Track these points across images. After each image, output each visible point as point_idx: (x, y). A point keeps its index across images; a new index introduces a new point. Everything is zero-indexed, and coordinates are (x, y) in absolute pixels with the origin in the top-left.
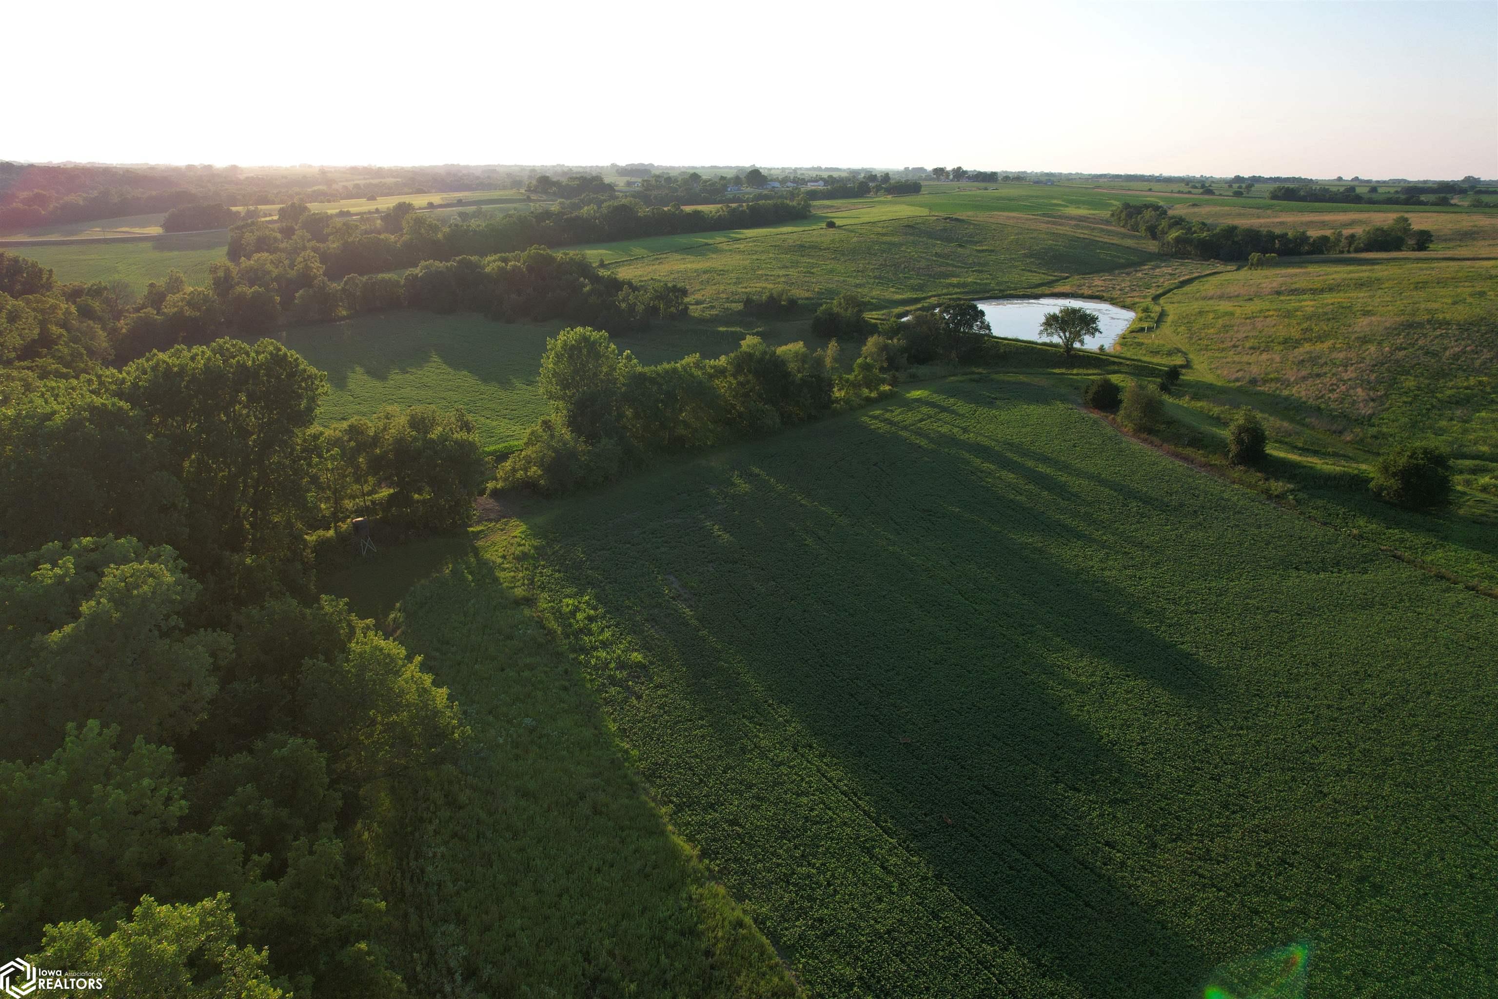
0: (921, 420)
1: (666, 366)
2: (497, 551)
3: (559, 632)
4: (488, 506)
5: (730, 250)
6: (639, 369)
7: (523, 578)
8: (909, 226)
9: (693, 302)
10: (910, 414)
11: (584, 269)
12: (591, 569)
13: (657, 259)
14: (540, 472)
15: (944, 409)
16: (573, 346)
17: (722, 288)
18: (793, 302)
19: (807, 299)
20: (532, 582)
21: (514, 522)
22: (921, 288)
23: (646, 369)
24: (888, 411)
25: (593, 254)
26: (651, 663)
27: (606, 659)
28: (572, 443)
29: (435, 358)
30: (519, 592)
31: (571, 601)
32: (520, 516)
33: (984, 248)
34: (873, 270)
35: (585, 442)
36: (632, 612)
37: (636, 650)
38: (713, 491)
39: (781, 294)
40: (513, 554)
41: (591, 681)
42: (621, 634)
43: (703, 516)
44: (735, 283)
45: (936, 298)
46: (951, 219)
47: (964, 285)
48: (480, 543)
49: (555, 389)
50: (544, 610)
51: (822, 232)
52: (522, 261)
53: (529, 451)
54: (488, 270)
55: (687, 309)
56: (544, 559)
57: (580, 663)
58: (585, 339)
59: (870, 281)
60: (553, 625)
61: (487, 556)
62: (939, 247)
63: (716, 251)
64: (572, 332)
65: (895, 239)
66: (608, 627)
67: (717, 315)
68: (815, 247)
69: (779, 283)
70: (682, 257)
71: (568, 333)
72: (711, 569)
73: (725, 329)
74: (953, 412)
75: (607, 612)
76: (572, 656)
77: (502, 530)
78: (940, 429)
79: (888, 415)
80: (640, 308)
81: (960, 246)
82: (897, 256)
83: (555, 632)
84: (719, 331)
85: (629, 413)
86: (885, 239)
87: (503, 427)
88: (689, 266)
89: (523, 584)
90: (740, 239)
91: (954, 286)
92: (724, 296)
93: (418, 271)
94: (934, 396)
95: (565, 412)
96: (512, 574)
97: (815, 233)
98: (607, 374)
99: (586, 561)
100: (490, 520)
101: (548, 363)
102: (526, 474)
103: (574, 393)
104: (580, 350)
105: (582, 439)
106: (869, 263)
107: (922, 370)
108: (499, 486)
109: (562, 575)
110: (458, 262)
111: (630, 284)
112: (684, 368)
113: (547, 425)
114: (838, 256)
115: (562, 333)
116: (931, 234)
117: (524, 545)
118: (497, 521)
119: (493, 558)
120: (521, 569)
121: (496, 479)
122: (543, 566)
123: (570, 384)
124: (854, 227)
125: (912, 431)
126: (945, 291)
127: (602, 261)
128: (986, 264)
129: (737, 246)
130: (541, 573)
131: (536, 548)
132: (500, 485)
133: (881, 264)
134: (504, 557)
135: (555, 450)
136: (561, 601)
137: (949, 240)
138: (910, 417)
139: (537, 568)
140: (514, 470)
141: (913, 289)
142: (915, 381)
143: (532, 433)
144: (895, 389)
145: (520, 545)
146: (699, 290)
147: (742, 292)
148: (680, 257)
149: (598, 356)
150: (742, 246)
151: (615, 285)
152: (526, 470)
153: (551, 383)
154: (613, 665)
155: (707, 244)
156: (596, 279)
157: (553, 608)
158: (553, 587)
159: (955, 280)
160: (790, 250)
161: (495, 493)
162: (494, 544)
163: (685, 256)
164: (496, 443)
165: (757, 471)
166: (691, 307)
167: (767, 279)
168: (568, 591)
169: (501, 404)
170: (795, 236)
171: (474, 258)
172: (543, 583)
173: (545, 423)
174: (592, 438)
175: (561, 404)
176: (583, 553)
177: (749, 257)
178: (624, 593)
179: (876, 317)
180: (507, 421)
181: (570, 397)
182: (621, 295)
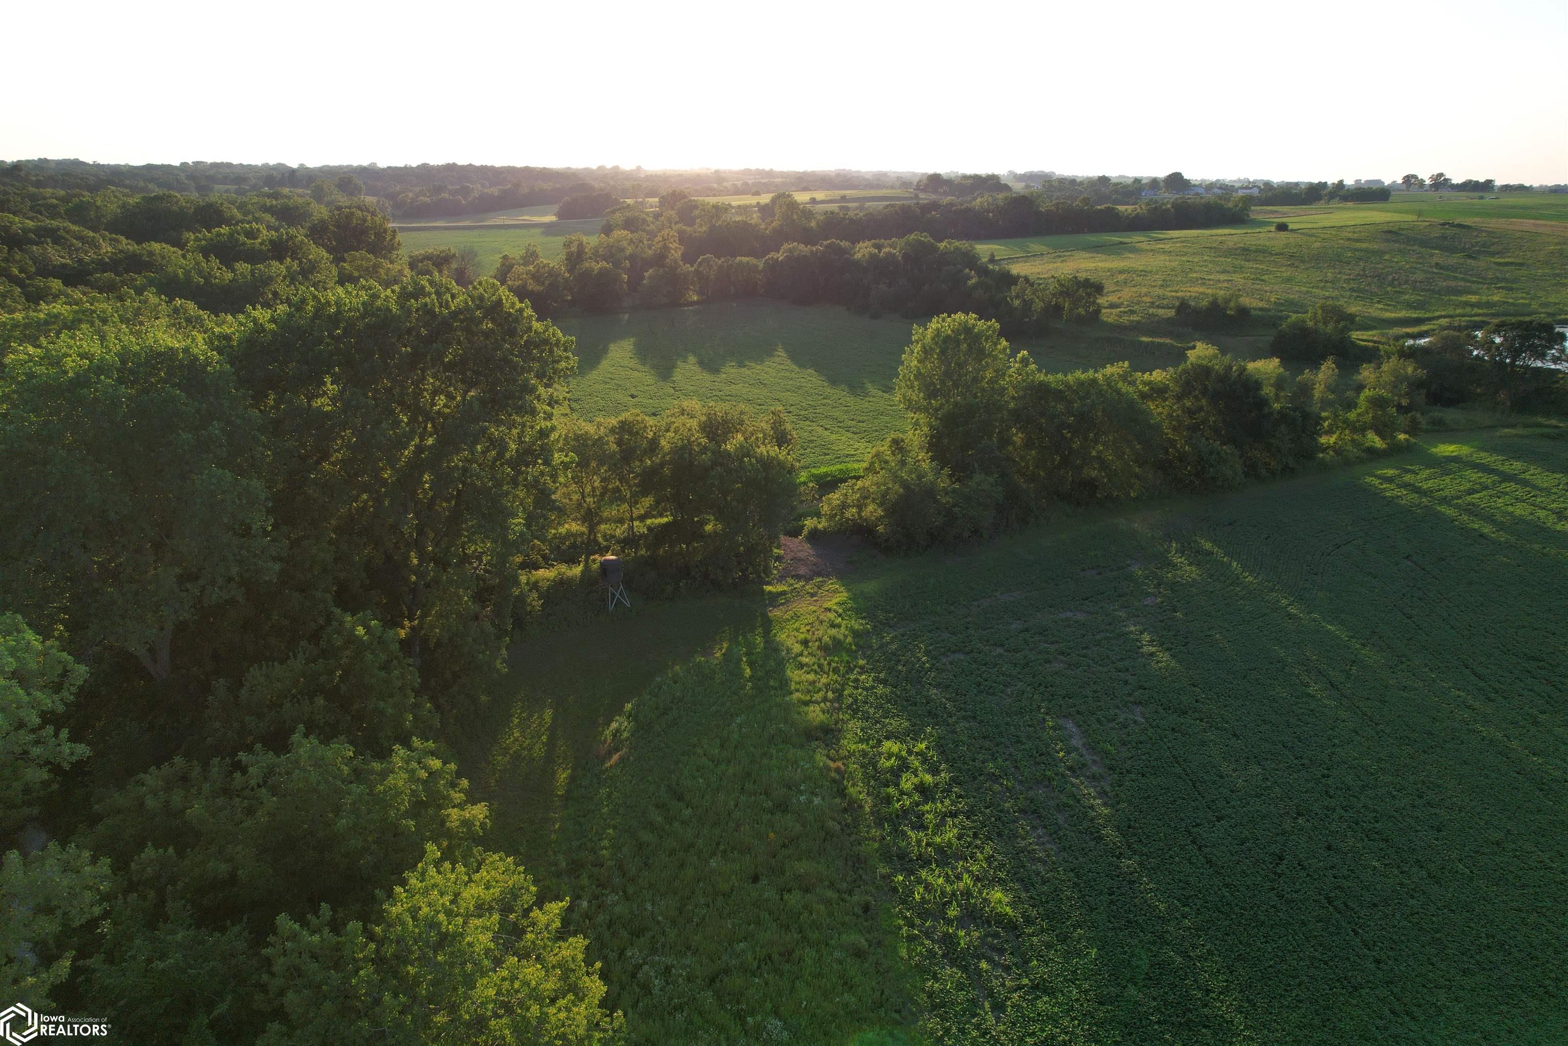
0: (1471, 492)
1: (1079, 375)
2: (797, 630)
3: (867, 809)
4: (800, 555)
5: (1152, 250)
6: (1041, 377)
7: (827, 686)
8: (1390, 232)
9: (1106, 304)
10: (1447, 479)
11: (971, 260)
12: (937, 686)
13: (1060, 256)
14: (880, 512)
15: (1507, 478)
16: (948, 337)
17: (1144, 290)
18: (1243, 312)
19: (1261, 309)
20: (839, 697)
21: (832, 584)
22: (1420, 306)
23: (1050, 378)
24: (1408, 471)
25: (983, 249)
26: (1029, 921)
27: (943, 894)
28: (931, 477)
29: (781, 352)
30: (816, 714)
31: (895, 748)
32: (842, 577)
33: (1507, 260)
34: (1347, 281)
35: (950, 476)
36: (997, 787)
37: (1001, 882)
38: (1137, 571)
39: (1227, 301)
40: (820, 640)
41: (911, 939)
42: (975, 835)
43: (1122, 614)
44: (1162, 286)
45: (1448, 320)
46: (1452, 225)
47: (1489, 305)
48: (775, 613)
49: (916, 396)
50: (851, 754)
51: (1272, 235)
52: (898, 249)
53: (866, 482)
54: (858, 256)
55: (1098, 312)
56: (864, 656)
57: (895, 890)
58: (967, 330)
59: (1344, 294)
60: (857, 791)
61: (782, 637)
62: (1438, 257)
63: (1134, 250)
64: (949, 320)
65: (1375, 246)
66: (954, 815)
67: (1138, 322)
68: (1263, 251)
69: (1221, 289)
70: (1091, 255)
71: (943, 320)
72: (1140, 719)
73: (1150, 339)
74: (1525, 483)
75: (954, 781)
76: (883, 869)
77: (812, 595)
78: (1510, 509)
79: (1408, 478)
80: (1038, 305)
81: (1470, 257)
82: (1380, 266)
83: (861, 807)
84: (1141, 343)
85: (1018, 438)
86: (1358, 245)
87: (842, 442)
88: (1100, 264)
89: (825, 699)
90: (1165, 239)
91: (1473, 305)
92: (1148, 300)
93: (780, 256)
94: (1483, 454)
95: (926, 429)
96: (811, 677)
97: (1262, 235)
98: (992, 381)
99: (930, 670)
100: (798, 577)
101: (911, 360)
102: (859, 513)
103: (942, 405)
104: (958, 343)
105: (946, 471)
106: (1340, 273)
107: (1451, 415)
108: (820, 526)
109: (888, 690)
110: (827, 247)
111: (1026, 279)
112: (1108, 380)
113: (897, 445)
114: (1296, 263)
115: (934, 320)
116: (1425, 243)
117: (839, 626)
118: (808, 579)
119: (789, 643)
120: (826, 668)
121: (818, 515)
122: (862, 668)
123: (938, 390)
124: (1314, 231)
125: (1457, 506)
126: (1458, 311)
127: (992, 256)
128: (1516, 280)
129: (1161, 246)
130: (856, 680)
131: (856, 634)
132: (822, 524)
133: (1358, 275)
134: (805, 643)
135: (905, 485)
136: (879, 742)
137: (1452, 250)
138: (1449, 485)
139: (850, 670)
140: (844, 506)
141: (1410, 306)
142: (1445, 432)
143: (877, 455)
144: (1413, 440)
145: (833, 625)
146: (1114, 292)
147: (1173, 297)
148: (1087, 255)
149: (981, 354)
150: (1167, 247)
151: (1009, 280)
152: (860, 507)
153: (912, 387)
154: (953, 912)
155: (1121, 243)
156: (983, 271)
157: (864, 754)
158: (872, 711)
159: (1473, 298)
160: (1230, 253)
161: (815, 536)
162: (796, 617)
163: (1095, 255)
164: (830, 463)
165: (1208, 546)
166: (1104, 311)
167: (1204, 284)
168: (893, 724)
169: (847, 412)
170: (1235, 238)
171: (845, 244)
172: (856, 700)
173: (895, 442)
174: (961, 471)
175: (922, 418)
176: (927, 653)
177: (1178, 258)
178: (987, 744)
179: (1365, 337)
180: (850, 435)
181: (937, 410)
182: (1014, 290)
